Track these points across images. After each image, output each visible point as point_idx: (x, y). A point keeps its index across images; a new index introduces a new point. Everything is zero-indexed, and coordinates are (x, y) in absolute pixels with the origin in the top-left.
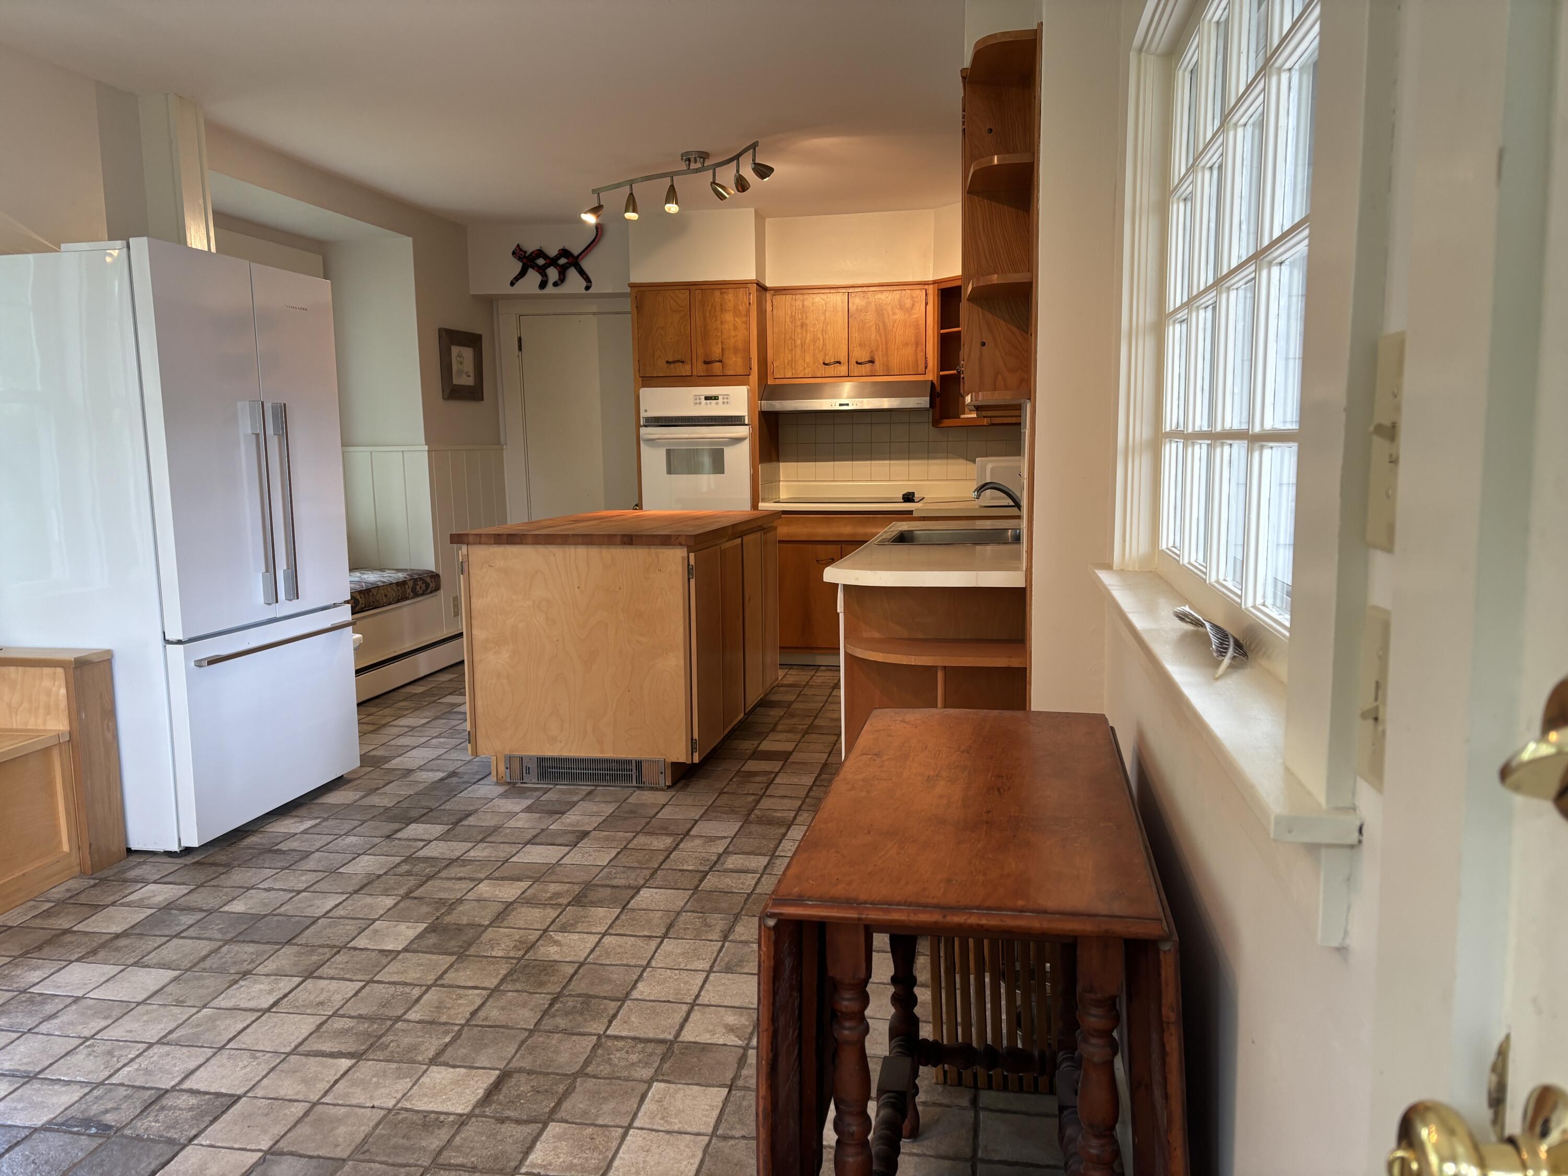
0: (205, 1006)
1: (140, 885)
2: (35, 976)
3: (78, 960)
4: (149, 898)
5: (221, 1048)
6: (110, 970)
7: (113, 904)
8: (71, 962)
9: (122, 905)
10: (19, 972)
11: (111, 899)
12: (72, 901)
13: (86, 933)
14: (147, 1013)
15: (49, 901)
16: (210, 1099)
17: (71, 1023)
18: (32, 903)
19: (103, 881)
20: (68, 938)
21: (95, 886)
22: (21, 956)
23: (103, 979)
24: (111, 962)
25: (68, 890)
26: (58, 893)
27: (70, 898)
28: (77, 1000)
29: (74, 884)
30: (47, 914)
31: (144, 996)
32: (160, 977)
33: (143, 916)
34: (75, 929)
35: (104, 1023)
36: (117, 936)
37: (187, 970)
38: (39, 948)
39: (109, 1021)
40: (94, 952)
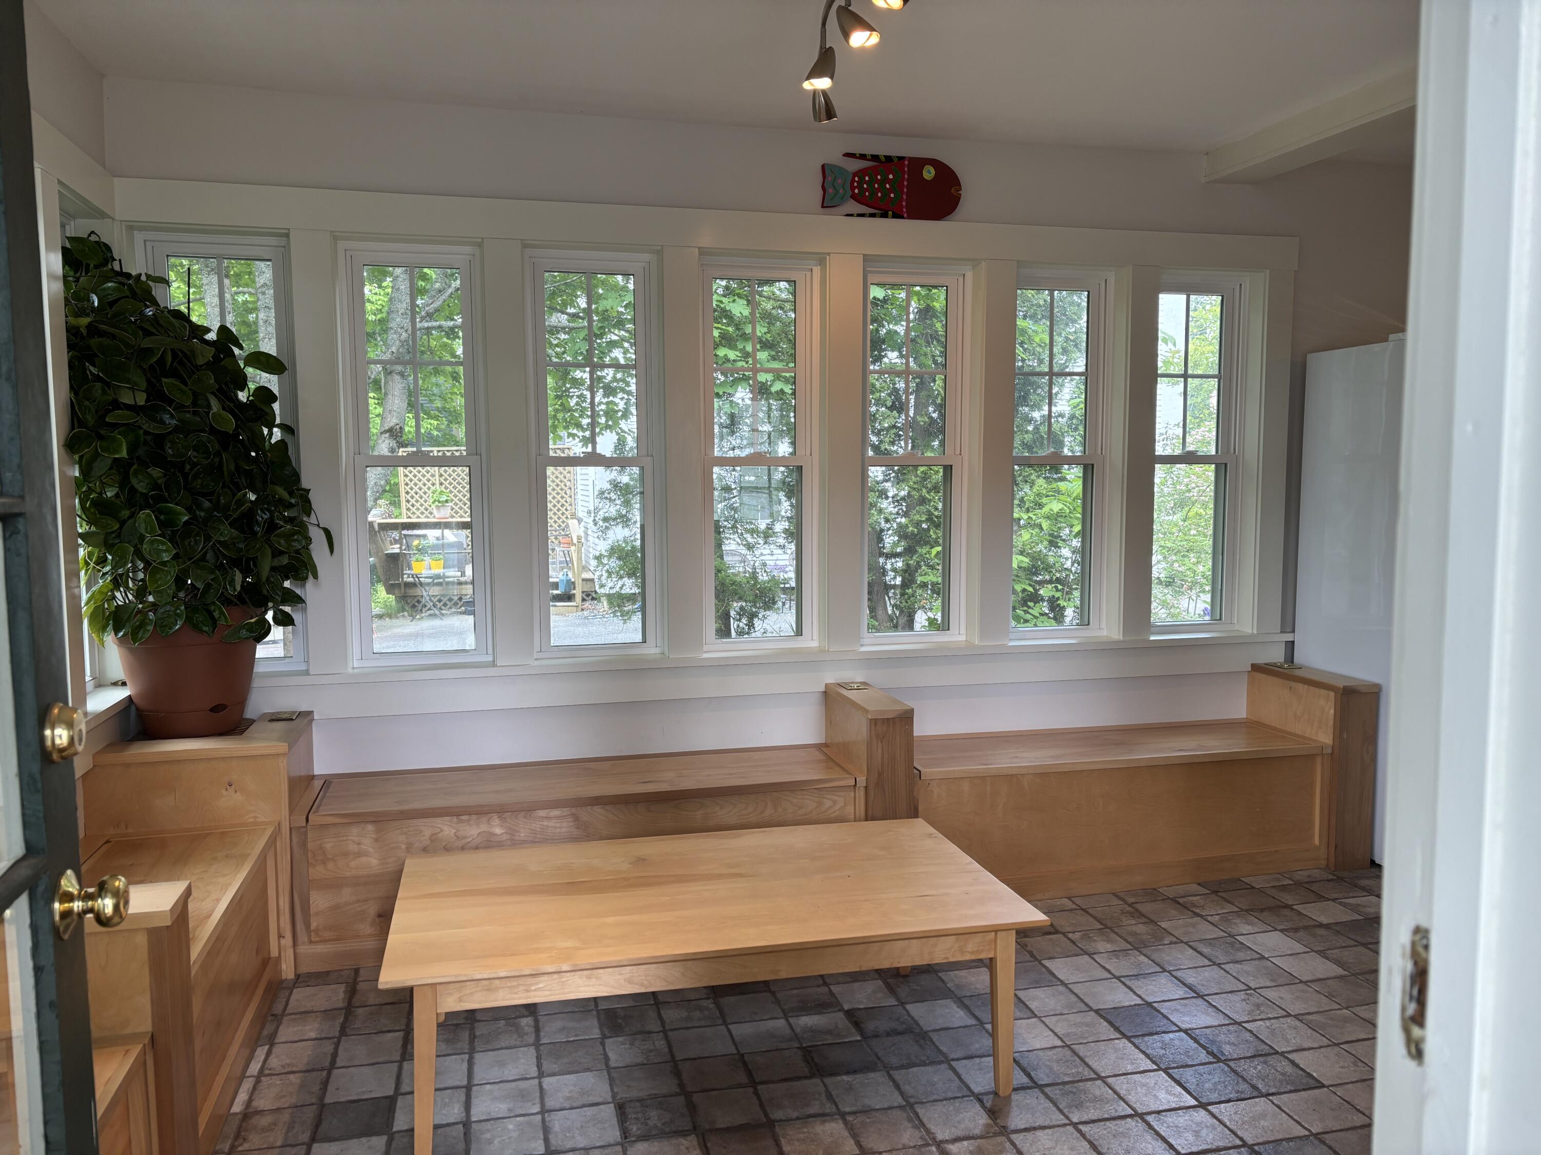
0: (1347, 1008)
1: (1365, 894)
2: (1246, 929)
3: (1282, 931)
5: (1335, 1044)
6: (1299, 948)
7: (1334, 900)
8: (1276, 930)
9: (1341, 904)
10: (1238, 921)
11: (1336, 896)
12: (1307, 886)
13: (1300, 914)
14: (1303, 991)
15: (1290, 879)
16: (1302, 1075)
17: (1248, 973)
18: (1279, 876)
19: (1340, 879)
20: (1286, 912)
21: (1329, 881)
22: (1247, 911)
23: (1289, 952)
24: (1303, 943)
25: (1309, 876)
26: (1301, 876)
27: (1308, 882)
28: (1263, 958)
29: (1316, 874)
30: (1283, 888)
31: (1309, 978)
32: (1331, 969)
33: (1349, 918)
34: (1295, 907)
35: (1268, 984)
36: (1321, 925)
37: (1353, 975)
38: (1262, 910)
39: (1274, 984)
40: (1296, 930)
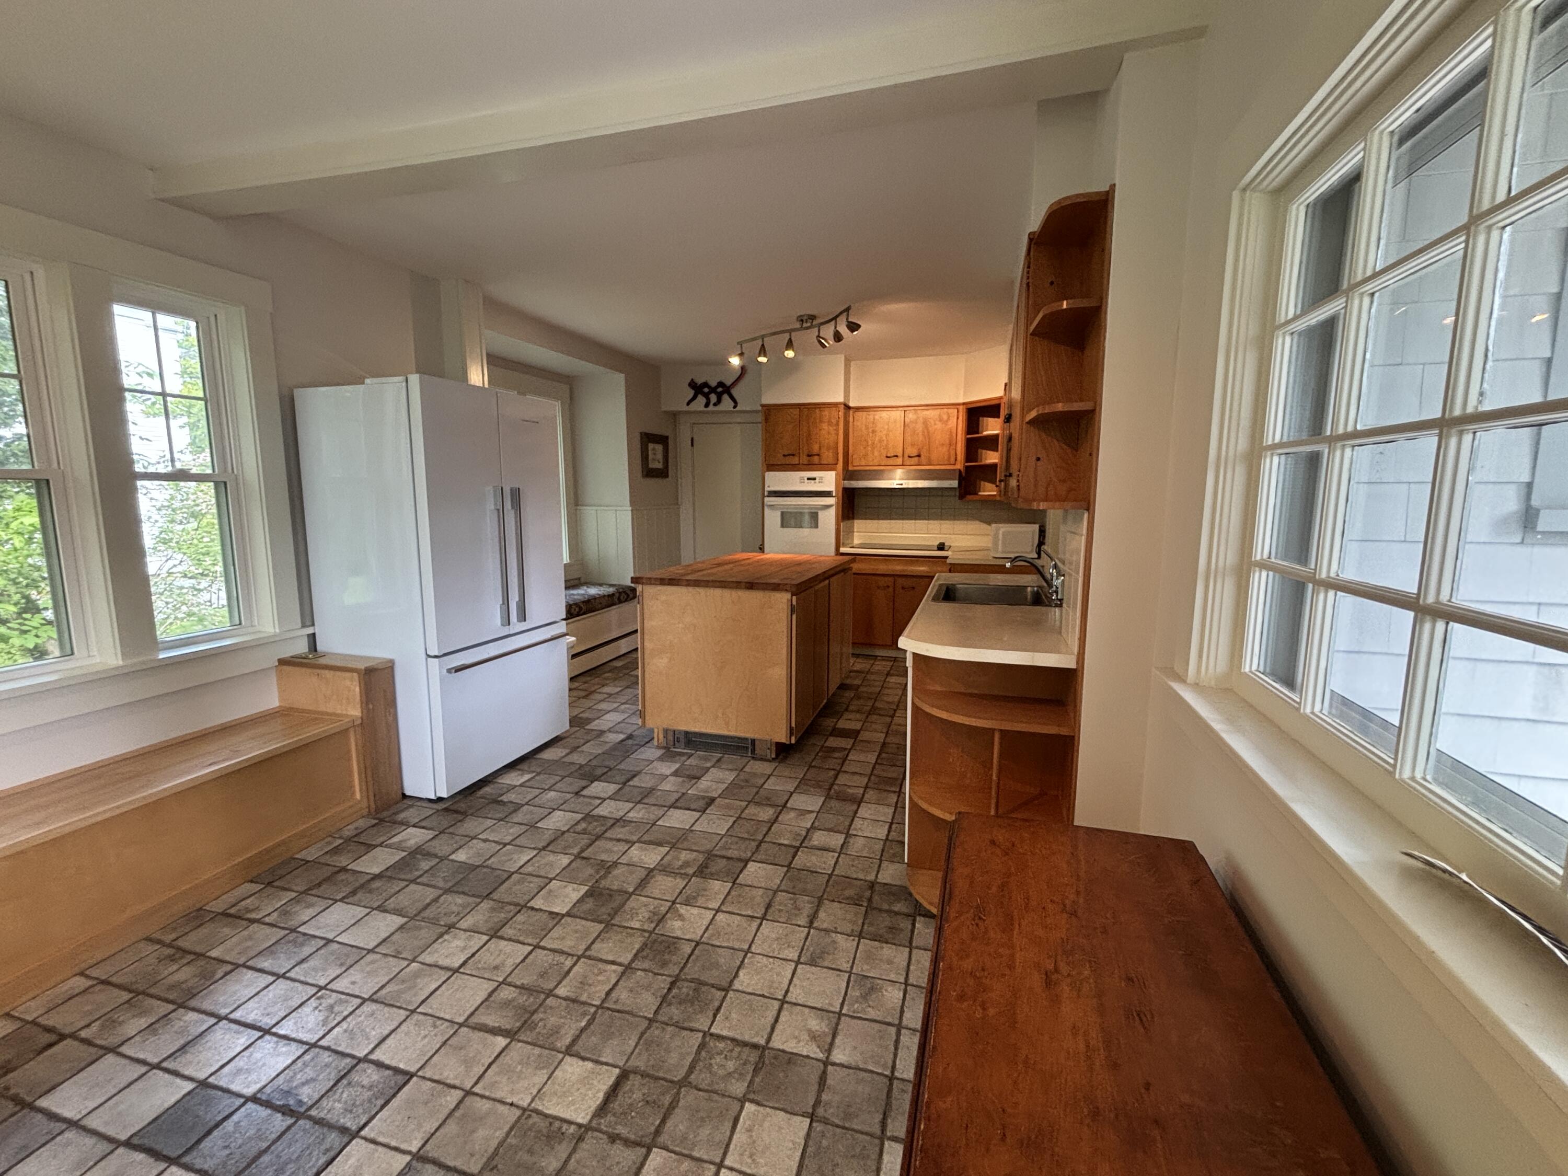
0: (413, 961)
1: (404, 827)
2: (307, 914)
3: (341, 900)
4: (405, 841)
5: (413, 1011)
6: (360, 912)
7: (381, 845)
8: (336, 901)
9: (386, 846)
11: (381, 839)
12: (355, 839)
13: (355, 872)
14: (372, 962)
15: (340, 838)
16: (389, 1076)
17: (316, 970)
18: (330, 839)
19: (382, 820)
20: (342, 876)
21: (373, 826)
22: (305, 892)
23: (353, 922)
24: (363, 904)
25: (356, 829)
26: (348, 832)
27: (356, 835)
28: (329, 941)
29: (362, 823)
30: (336, 851)
31: (375, 943)
32: (390, 922)
33: (397, 858)
34: (349, 867)
35: (338, 972)
36: (376, 877)
37: (412, 919)
38: (319, 885)
39: (344, 969)
40: (354, 893)
